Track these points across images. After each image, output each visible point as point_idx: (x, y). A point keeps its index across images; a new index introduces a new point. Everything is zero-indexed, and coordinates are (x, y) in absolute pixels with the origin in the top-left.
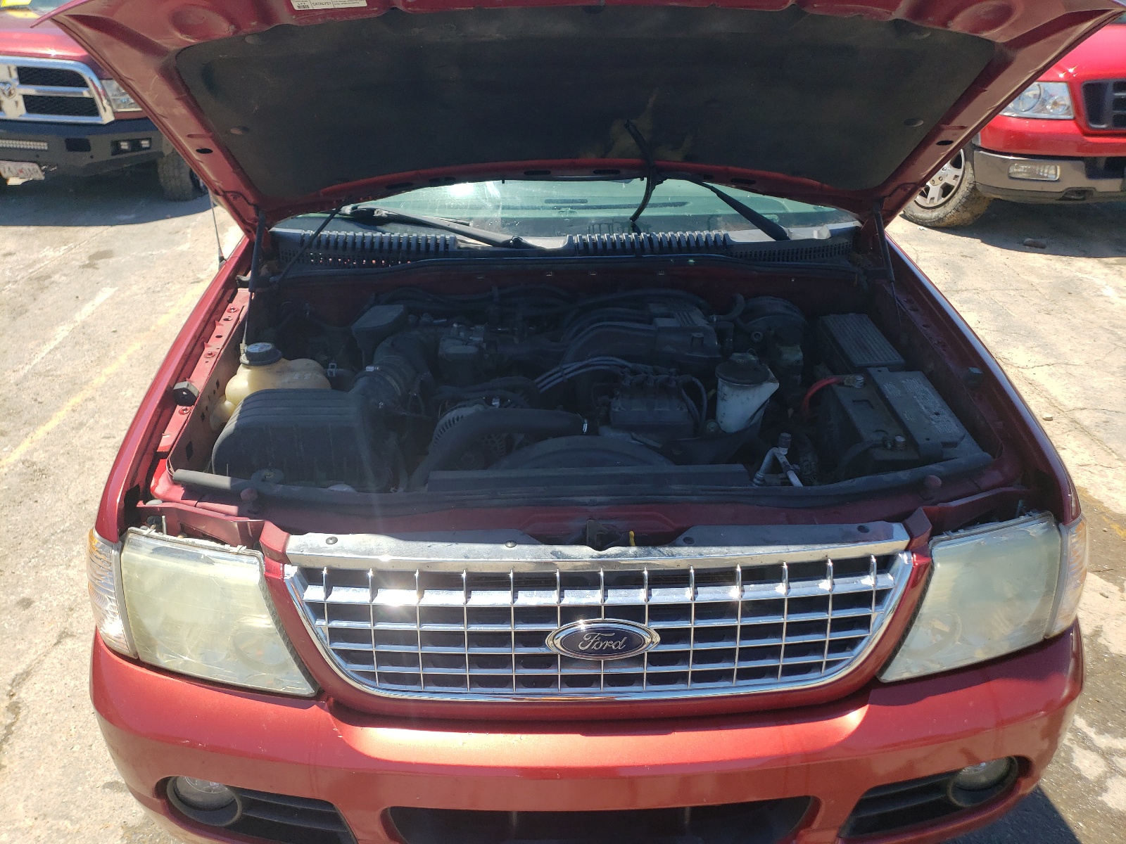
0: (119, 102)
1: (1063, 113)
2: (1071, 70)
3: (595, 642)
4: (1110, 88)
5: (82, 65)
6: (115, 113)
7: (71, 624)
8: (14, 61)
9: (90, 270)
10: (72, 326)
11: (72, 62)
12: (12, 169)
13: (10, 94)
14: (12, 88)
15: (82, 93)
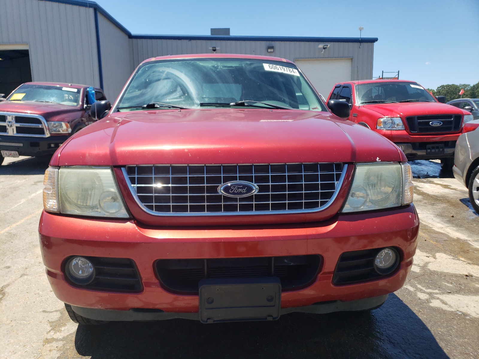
0: (52, 130)
1: (401, 127)
2: (402, 114)
3: (235, 189)
4: (416, 119)
5: (41, 116)
6: (50, 134)
7: (26, 272)
8: (14, 114)
9: (35, 186)
10: (27, 199)
11: (37, 115)
12: (7, 153)
13: (11, 126)
14: (12, 124)
15: (39, 126)
